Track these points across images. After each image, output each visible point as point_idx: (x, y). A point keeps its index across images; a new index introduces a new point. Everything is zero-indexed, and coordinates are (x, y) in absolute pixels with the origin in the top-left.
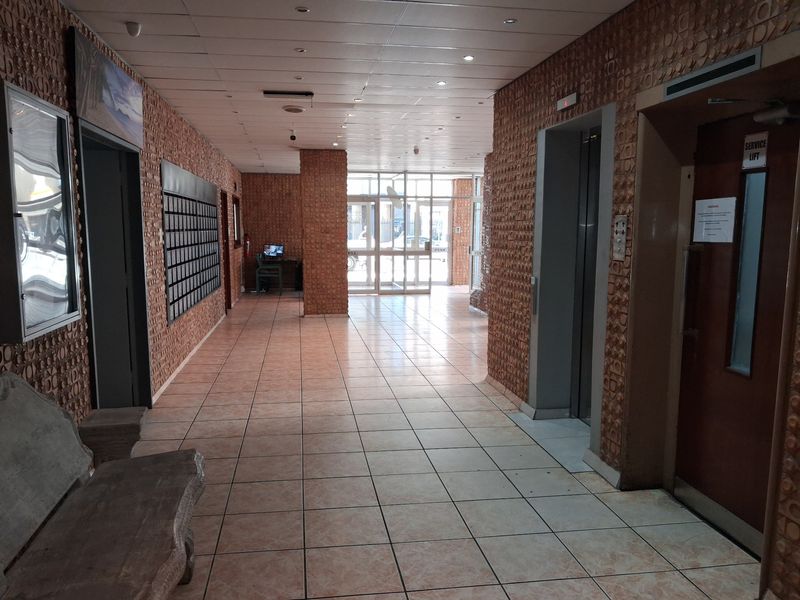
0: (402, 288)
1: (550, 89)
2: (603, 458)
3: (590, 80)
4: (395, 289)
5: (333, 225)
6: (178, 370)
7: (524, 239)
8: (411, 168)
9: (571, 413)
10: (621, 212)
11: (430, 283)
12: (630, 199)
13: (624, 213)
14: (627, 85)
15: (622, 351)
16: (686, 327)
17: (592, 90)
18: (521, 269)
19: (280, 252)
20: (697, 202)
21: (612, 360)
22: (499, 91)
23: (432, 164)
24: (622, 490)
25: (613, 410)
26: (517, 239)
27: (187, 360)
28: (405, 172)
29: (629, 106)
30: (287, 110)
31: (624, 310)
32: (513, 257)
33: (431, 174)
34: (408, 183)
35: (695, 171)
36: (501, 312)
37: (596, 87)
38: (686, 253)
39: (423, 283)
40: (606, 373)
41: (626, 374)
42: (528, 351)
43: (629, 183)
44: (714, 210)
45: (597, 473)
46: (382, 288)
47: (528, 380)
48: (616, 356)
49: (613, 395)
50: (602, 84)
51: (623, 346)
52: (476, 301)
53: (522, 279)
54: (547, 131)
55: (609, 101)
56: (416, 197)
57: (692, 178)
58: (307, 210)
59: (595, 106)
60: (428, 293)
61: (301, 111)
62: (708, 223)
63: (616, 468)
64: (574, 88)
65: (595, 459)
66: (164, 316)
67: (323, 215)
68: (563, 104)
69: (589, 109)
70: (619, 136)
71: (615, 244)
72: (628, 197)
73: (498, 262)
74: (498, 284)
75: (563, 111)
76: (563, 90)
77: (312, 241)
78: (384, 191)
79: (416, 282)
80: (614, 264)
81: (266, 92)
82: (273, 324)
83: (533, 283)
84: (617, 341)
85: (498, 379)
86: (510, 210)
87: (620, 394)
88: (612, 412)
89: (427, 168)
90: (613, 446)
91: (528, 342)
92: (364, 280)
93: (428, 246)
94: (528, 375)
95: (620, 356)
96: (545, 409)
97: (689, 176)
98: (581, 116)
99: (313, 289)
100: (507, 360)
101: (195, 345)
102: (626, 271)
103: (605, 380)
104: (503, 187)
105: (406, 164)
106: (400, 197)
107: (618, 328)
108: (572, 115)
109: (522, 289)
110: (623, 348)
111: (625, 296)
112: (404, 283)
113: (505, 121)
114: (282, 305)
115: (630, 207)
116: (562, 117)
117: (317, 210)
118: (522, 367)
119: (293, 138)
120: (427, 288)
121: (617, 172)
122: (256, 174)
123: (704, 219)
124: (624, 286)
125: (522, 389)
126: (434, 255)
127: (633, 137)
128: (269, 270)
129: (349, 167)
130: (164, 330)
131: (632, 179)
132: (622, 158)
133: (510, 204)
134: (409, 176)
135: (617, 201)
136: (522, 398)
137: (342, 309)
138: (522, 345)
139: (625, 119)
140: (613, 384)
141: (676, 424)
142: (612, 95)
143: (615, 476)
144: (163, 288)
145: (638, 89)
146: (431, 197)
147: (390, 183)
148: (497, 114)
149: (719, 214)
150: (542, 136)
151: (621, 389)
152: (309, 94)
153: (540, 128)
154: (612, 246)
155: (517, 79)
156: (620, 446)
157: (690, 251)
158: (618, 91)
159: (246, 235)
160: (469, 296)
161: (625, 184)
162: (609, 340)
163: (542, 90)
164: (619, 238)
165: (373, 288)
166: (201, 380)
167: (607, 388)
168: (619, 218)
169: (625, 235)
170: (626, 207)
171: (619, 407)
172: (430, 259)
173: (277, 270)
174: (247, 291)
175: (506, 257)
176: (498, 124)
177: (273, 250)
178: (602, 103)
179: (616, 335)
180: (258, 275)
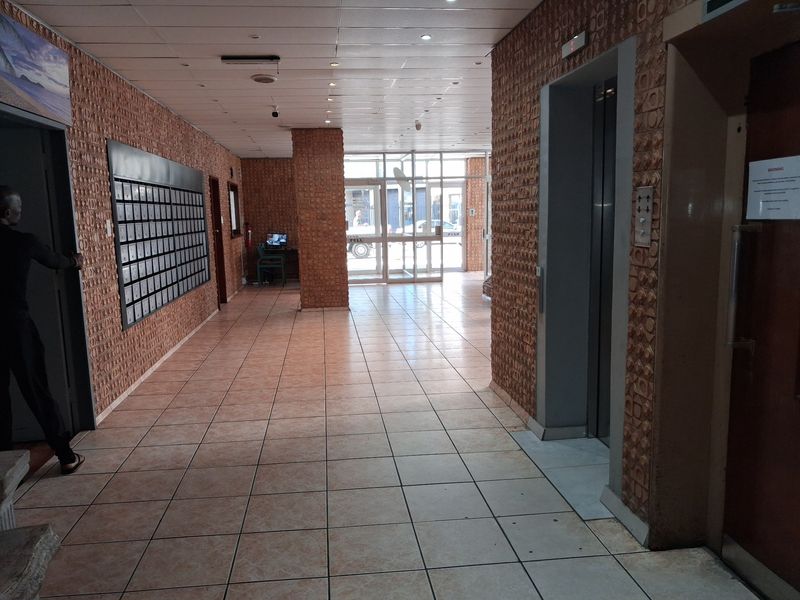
0: (412, 276)
1: (553, 32)
2: (626, 503)
3: (602, 12)
4: (406, 277)
5: (330, 211)
6: (142, 379)
7: (528, 220)
8: (419, 147)
9: (587, 432)
10: (644, 182)
11: (442, 270)
12: (657, 164)
13: (648, 184)
14: (650, 11)
15: (648, 367)
16: (737, 337)
17: (604, 24)
18: (525, 258)
19: (283, 241)
20: (752, 165)
21: (635, 377)
22: (496, 46)
23: (441, 142)
24: (652, 550)
25: (639, 443)
26: (520, 221)
27: (157, 365)
28: (413, 152)
29: (654, 38)
30: (257, 80)
31: (651, 313)
32: (516, 243)
33: (441, 153)
34: (416, 163)
35: (748, 121)
36: (504, 308)
37: (610, 20)
38: (737, 235)
39: (434, 270)
40: (628, 393)
41: (654, 397)
42: (535, 356)
43: (655, 142)
44: (775, 174)
45: (620, 521)
46: (391, 277)
47: (535, 391)
48: (641, 372)
49: (638, 422)
50: (618, 14)
51: (650, 360)
52: (489, 289)
53: (525, 269)
54: (551, 87)
55: (627, 36)
56: (427, 178)
57: (744, 132)
58: (301, 194)
59: (610, 44)
60: (440, 280)
61: (272, 81)
62: (768, 192)
63: (643, 519)
64: (582, 26)
65: (616, 501)
66: (119, 320)
67: (318, 200)
68: (568, 49)
69: (602, 49)
70: (641, 81)
71: (637, 224)
72: (654, 162)
73: (500, 248)
74: (501, 274)
75: (569, 57)
76: (569, 32)
77: (308, 229)
78: (390, 174)
79: (429, 269)
80: (638, 252)
81: (225, 58)
82: (267, 319)
83: (538, 274)
84: (642, 353)
85: (502, 387)
86: (512, 187)
87: (646, 423)
88: (637, 445)
89: (436, 147)
90: (638, 488)
91: (534, 346)
92: (374, 268)
93: (439, 230)
94: (536, 385)
95: (646, 373)
96: (554, 428)
97: (739, 130)
98: (591, 61)
99: (310, 281)
100: (511, 365)
101: (171, 347)
102: (652, 261)
103: (627, 402)
104: (503, 159)
105: (413, 143)
106: (408, 179)
107: (643, 336)
108: (580, 62)
109: (527, 282)
110: (650, 362)
111: (652, 294)
112: (414, 271)
113: (503, 81)
114: (281, 297)
115: (657, 175)
116: (569, 67)
117: (312, 195)
118: (528, 375)
119: (275, 114)
120: (438, 275)
121: (638, 129)
122: (256, 159)
123: (761, 187)
124: (650, 281)
125: (529, 402)
126: (445, 239)
127: (660, 80)
128: (271, 260)
129: (346, 148)
130: (117, 335)
131: (659, 137)
132: (645, 109)
133: (512, 179)
134: (418, 156)
135: (639, 169)
136: (530, 413)
137: (342, 302)
138: (528, 349)
139: (648, 55)
140: (637, 408)
141: (725, 465)
142: (631, 26)
143: (643, 530)
144: (115, 287)
145: (665, 13)
146: (442, 178)
147: (398, 165)
148: (496, 74)
149: (781, 180)
150: (545, 92)
151: (648, 416)
152: (274, 58)
153: (543, 84)
154: (633, 227)
155: (516, 27)
156: (648, 491)
157: (743, 233)
158: (639, 20)
159: (246, 224)
160: (482, 284)
161: (649, 144)
162: (631, 351)
163: (545, 34)
164: (643, 218)
165: (381, 277)
166: (165, 391)
167: (630, 414)
168: (644, 191)
169: (650, 214)
170: (651, 175)
171: (645, 440)
172: (442, 243)
173: (280, 260)
174: (250, 283)
175: (509, 243)
176: (497, 84)
177: (276, 239)
178: (619, 40)
179: (640, 345)
180: (259, 266)
